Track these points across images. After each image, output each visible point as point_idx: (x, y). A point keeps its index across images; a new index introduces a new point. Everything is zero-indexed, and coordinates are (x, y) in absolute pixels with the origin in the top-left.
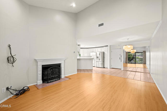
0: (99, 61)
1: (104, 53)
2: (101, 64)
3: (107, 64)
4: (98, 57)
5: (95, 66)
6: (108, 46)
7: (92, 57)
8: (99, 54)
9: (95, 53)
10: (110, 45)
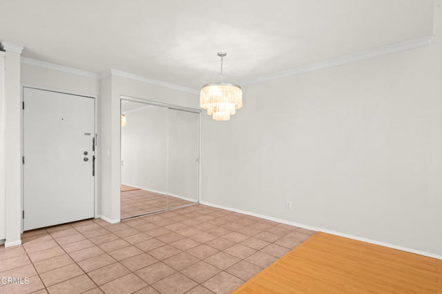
10: (24, 47)
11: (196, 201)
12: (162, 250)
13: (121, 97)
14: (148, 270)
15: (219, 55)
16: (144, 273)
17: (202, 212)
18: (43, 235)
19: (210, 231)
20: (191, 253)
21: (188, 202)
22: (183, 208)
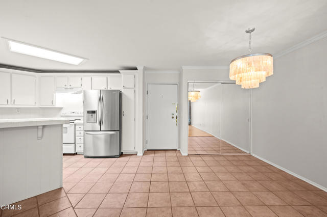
0: (97, 127)
1: (121, 95)
2: (106, 141)
3: (133, 141)
4: (94, 112)
5: (80, 149)
6: (136, 69)
7: (63, 111)
8: (101, 99)
9: (81, 96)
10: (144, 67)
11: (248, 152)
12: (197, 183)
13: (189, 81)
14: (179, 195)
15: (248, 32)
16: (175, 197)
17: (248, 163)
18: (152, 153)
19: (244, 182)
20: (215, 196)
21: (241, 152)
22: (234, 156)
